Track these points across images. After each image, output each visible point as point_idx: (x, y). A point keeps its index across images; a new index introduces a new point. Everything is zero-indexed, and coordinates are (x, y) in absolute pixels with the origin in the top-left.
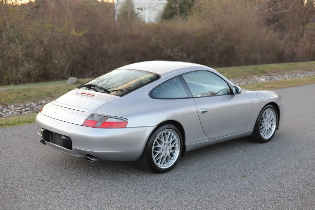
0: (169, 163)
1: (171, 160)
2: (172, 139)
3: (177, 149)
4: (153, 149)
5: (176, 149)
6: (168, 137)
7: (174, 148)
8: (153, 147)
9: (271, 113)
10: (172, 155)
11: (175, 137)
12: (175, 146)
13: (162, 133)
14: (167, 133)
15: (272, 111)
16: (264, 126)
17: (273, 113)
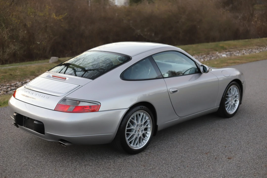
0: (141, 144)
1: (144, 141)
2: (144, 121)
3: (150, 130)
4: (126, 131)
5: (148, 130)
6: (140, 118)
7: (146, 129)
8: (126, 129)
9: (236, 90)
10: (144, 135)
11: (147, 118)
12: (147, 127)
13: (135, 114)
14: (139, 115)
15: (236, 88)
16: (229, 101)
17: (237, 89)
